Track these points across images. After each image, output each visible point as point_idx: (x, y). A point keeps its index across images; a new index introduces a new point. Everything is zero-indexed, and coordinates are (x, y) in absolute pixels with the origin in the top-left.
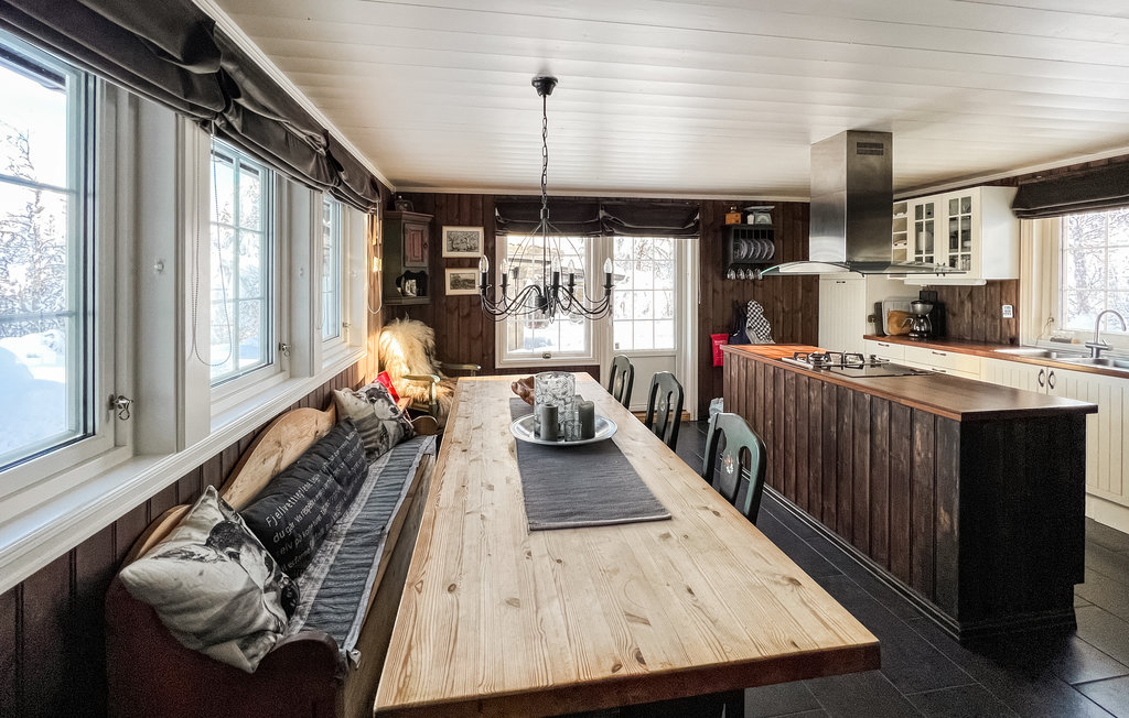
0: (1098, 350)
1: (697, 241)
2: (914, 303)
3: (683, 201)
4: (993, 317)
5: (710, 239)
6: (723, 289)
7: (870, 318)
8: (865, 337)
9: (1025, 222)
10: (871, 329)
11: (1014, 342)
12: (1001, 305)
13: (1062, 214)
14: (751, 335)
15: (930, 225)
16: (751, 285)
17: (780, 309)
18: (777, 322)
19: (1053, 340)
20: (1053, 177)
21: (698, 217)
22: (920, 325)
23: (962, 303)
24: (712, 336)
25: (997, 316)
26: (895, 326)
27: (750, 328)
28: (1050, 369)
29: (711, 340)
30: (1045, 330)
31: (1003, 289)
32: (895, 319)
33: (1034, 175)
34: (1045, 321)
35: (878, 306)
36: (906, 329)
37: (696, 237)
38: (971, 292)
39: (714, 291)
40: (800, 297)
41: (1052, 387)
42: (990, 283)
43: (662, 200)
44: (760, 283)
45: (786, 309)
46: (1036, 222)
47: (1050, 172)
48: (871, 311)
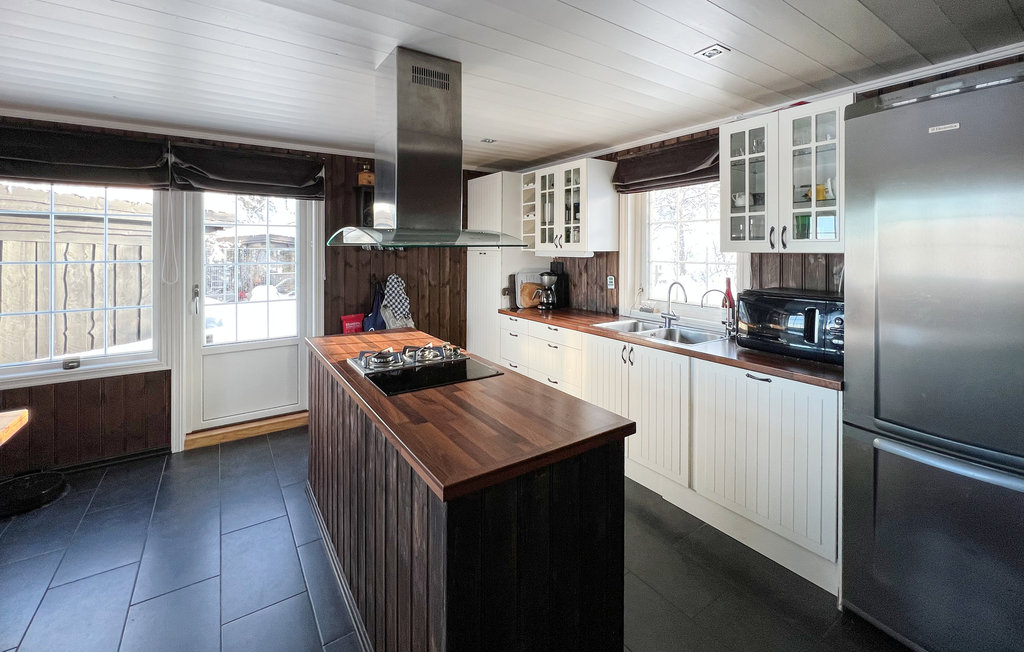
0: (670, 319)
1: (323, 203)
2: (542, 275)
3: (304, 153)
4: (602, 289)
5: (340, 201)
6: (358, 262)
7: (505, 292)
8: (500, 311)
9: (623, 196)
10: (505, 303)
11: (614, 314)
12: (607, 276)
13: (650, 189)
14: (386, 315)
15: (551, 195)
16: (392, 257)
17: (426, 283)
18: (423, 297)
19: (642, 310)
20: (641, 154)
21: (322, 174)
22: (547, 297)
23: (581, 274)
24: (342, 318)
25: (603, 288)
26: (527, 299)
27: (385, 306)
28: (631, 345)
29: (341, 322)
30: (637, 299)
31: (607, 260)
32: (527, 291)
33: (628, 151)
34: (637, 291)
35: (512, 278)
36: (536, 301)
37: (320, 199)
38: (586, 263)
39: (347, 264)
40: (448, 269)
41: (632, 364)
42: (598, 255)
43: (273, 150)
44: (402, 254)
45: (432, 283)
46: (630, 196)
47: (639, 149)
48: (506, 284)
